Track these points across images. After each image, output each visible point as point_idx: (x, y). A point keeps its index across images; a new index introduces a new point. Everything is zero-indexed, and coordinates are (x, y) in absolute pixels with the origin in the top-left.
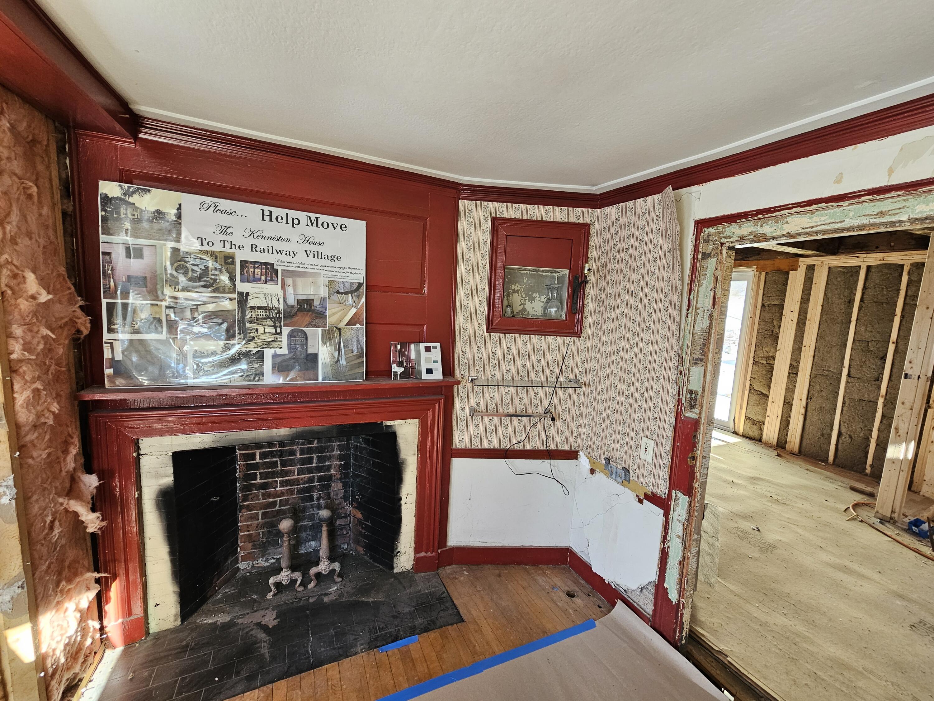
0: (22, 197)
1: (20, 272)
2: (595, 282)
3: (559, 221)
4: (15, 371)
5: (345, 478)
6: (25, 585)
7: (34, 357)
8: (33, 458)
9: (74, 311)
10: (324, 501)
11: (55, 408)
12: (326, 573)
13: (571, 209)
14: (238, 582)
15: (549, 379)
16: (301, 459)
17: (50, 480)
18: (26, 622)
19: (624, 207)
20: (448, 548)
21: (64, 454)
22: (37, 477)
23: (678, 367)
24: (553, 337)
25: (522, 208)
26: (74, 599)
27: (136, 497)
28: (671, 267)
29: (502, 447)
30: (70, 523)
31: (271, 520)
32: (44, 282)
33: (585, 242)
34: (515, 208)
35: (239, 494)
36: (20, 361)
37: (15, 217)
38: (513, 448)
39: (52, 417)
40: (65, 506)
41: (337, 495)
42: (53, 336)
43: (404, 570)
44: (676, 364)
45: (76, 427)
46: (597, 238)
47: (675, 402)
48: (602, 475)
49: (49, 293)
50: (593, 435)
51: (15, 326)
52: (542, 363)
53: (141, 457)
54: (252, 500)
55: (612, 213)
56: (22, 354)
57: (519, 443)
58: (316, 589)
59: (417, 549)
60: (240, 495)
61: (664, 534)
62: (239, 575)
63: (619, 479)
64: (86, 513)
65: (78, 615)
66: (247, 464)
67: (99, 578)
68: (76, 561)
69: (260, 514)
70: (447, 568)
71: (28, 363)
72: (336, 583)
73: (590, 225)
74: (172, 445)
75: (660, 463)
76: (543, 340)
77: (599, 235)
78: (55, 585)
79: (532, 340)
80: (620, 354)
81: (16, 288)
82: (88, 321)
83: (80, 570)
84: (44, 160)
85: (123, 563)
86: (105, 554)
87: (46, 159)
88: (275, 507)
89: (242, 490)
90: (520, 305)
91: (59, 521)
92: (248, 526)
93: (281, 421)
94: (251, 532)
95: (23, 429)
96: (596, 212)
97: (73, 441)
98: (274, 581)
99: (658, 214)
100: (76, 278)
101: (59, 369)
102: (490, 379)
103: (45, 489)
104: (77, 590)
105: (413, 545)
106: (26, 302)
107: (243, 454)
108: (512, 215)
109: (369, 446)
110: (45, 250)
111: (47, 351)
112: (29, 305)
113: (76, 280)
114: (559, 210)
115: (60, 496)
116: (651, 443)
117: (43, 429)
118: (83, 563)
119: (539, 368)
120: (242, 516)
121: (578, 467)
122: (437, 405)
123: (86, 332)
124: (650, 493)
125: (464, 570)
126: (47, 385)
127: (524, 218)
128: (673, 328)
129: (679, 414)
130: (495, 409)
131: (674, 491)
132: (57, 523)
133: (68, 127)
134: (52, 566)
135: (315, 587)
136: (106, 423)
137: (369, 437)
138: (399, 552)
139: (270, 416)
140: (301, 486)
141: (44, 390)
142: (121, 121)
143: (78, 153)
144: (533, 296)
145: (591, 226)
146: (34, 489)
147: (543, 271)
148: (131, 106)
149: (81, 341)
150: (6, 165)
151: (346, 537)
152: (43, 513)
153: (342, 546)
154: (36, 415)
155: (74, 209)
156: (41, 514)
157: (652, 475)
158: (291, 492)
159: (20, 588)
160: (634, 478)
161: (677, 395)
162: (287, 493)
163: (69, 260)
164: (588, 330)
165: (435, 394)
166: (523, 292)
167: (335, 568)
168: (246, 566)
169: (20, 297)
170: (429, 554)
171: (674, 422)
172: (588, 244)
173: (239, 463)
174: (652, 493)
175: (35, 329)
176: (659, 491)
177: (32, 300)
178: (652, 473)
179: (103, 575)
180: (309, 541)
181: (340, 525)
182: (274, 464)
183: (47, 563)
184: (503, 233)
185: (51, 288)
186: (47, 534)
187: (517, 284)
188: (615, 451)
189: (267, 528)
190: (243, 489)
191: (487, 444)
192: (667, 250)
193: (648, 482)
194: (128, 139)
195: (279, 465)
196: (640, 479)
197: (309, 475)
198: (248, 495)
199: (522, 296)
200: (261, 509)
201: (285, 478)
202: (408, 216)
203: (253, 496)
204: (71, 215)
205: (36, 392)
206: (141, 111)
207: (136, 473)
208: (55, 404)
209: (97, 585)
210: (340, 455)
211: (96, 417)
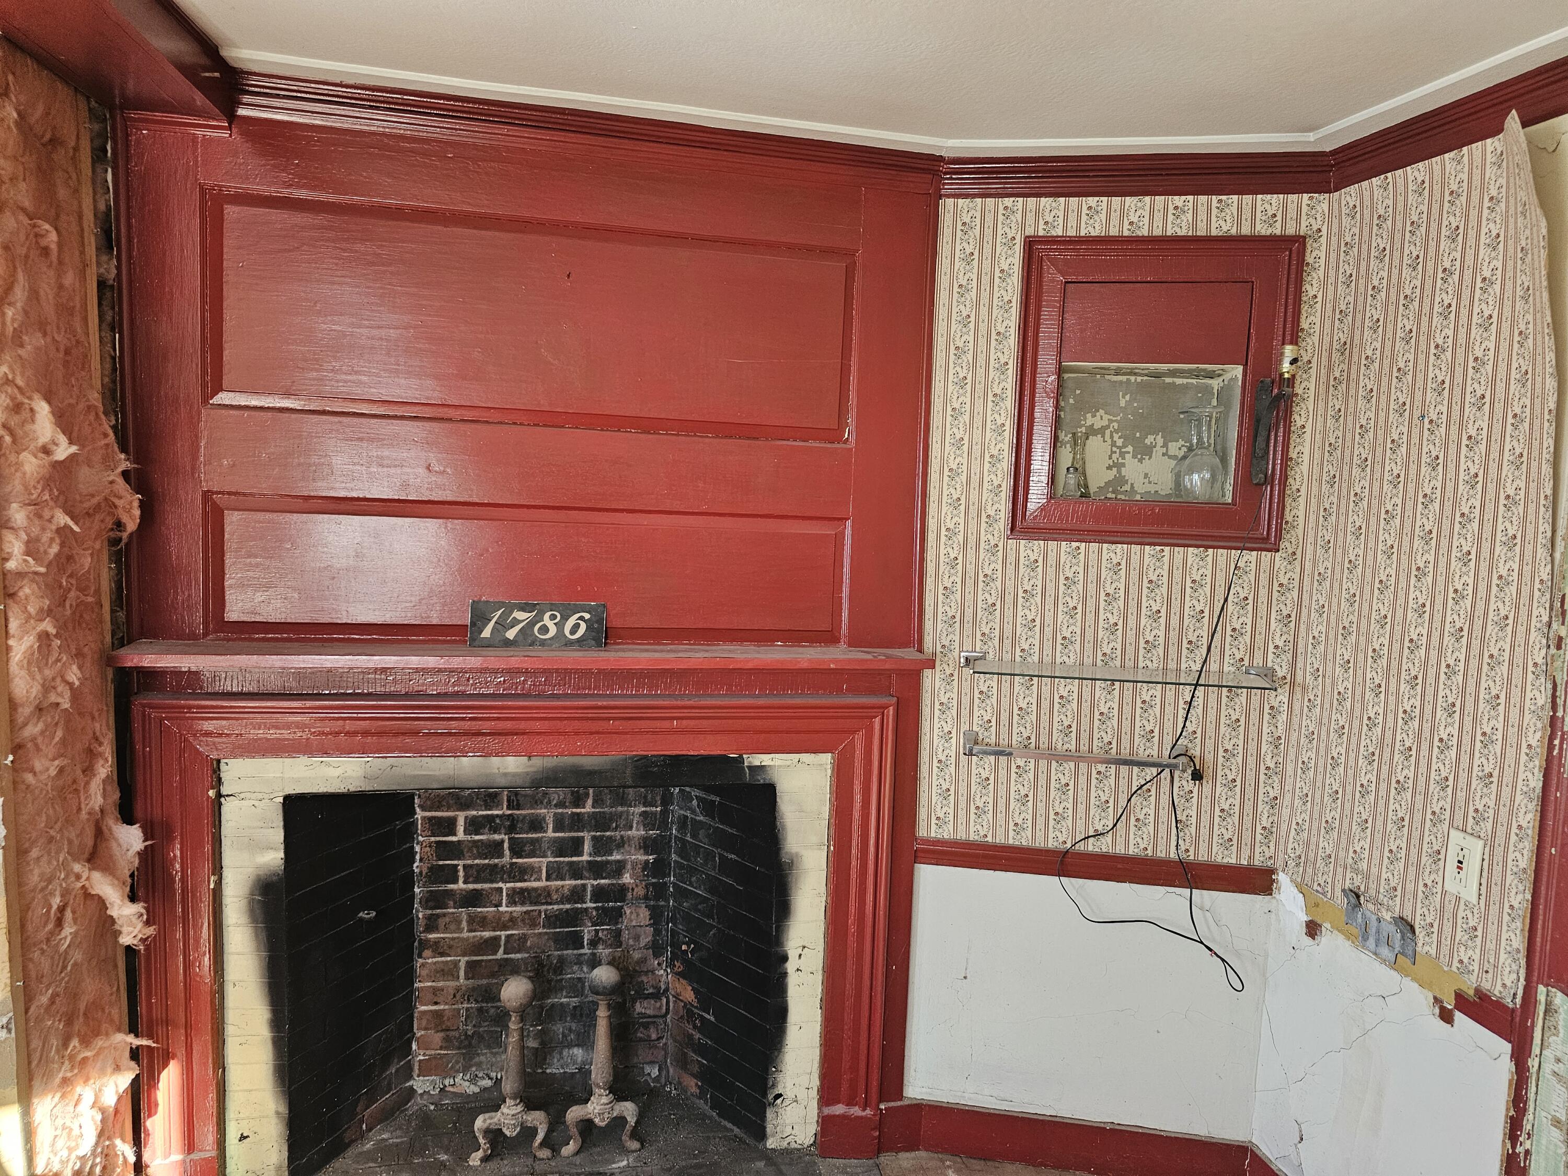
0: (33, 254)
1: (26, 401)
2: (1322, 395)
3: (1214, 232)
4: (12, 595)
5: (657, 898)
6: (12, 1026)
7: (42, 570)
8: (35, 774)
9: (112, 482)
10: (607, 951)
11: (74, 675)
12: (603, 1124)
13: (1248, 198)
14: (409, 1122)
15: (1183, 666)
16: (556, 840)
17: (59, 824)
18: (14, 1103)
19: (1401, 182)
20: (905, 1102)
21: (86, 776)
22: (39, 814)
23: (1549, 625)
24: (1196, 551)
25: (1109, 206)
26: (92, 1081)
27: (212, 886)
28: (1530, 341)
29: (1051, 844)
30: (90, 920)
31: (485, 982)
32: (63, 420)
33: (1292, 287)
34: (1090, 208)
35: (417, 911)
36: (20, 575)
37: (19, 294)
38: (1081, 847)
39: (68, 694)
40: (83, 882)
41: (637, 938)
42: (76, 528)
43: (793, 1145)
44: (1545, 619)
45: (108, 725)
46: (1326, 275)
47: (1544, 728)
48: (1340, 938)
49: (71, 442)
50: (1315, 825)
51: (14, 505)
52: (1162, 621)
53: (222, 800)
54: (446, 930)
55: (1367, 202)
56: (25, 561)
57: (1097, 835)
58: (578, 1160)
59: (827, 1095)
60: (420, 915)
61: (1512, 1113)
62: (412, 1107)
63: (1385, 952)
64: (118, 901)
65: (99, 1117)
66: (437, 842)
67: (138, 1047)
68: (96, 1005)
69: (462, 965)
70: (903, 1155)
71: (33, 581)
72: (627, 1152)
73: (1304, 238)
74: (282, 778)
75: (1502, 904)
76: (1166, 559)
77: (1333, 263)
78: (60, 1042)
79: (1135, 559)
80: (1389, 594)
81: (20, 432)
82: (136, 504)
83: (104, 1026)
84: (70, 177)
85: (183, 1031)
86: (149, 1004)
87: (74, 176)
88: (495, 953)
89: (426, 903)
90: (1109, 468)
91: (74, 912)
92: (435, 991)
93: (509, 738)
94: (442, 1007)
95: (20, 710)
96: (1323, 202)
97: (101, 749)
98: (485, 1126)
99: (1494, 192)
100: (117, 416)
101: (83, 598)
102: (1018, 659)
103: (51, 840)
104: (99, 1065)
105: (816, 1082)
106: (34, 460)
107: (430, 819)
108: (1079, 228)
109: (714, 819)
110: (68, 358)
111: (63, 560)
112: (39, 466)
113: (117, 420)
114: (1215, 204)
115: (76, 859)
116: (1476, 848)
117: (53, 717)
118: (110, 1013)
119: (1154, 632)
120: (423, 965)
121: (1273, 915)
122: (877, 721)
123: (131, 525)
124: (1471, 992)
125: (949, 1167)
126: (62, 627)
127: (1114, 232)
128: (1537, 512)
129: (1556, 762)
130: (1033, 740)
131: (1542, 989)
132: (68, 914)
133: (112, 109)
134: (58, 1000)
135: (578, 1153)
136: (162, 720)
137: (713, 798)
138: (780, 1095)
139: (486, 727)
140: (556, 907)
141: (57, 636)
142: (203, 86)
143: (128, 160)
144: (1148, 441)
145: (1309, 242)
146: (34, 835)
147: (1173, 373)
148: (225, 53)
149: (123, 544)
150: (8, 192)
151: (656, 1047)
152: (47, 886)
153: (647, 1069)
154: (43, 685)
155: (119, 275)
156: (42, 890)
157: (1479, 940)
158: (530, 920)
159: (5, 1030)
160: (1427, 948)
161: (1549, 706)
162: (523, 920)
163: (106, 380)
164: (1300, 531)
165: (871, 692)
166: (1117, 431)
167: (625, 1114)
168: (428, 1087)
169: (24, 450)
170: (856, 1111)
171: (1541, 784)
172: (1299, 292)
173: (421, 838)
174: (1478, 991)
175: (47, 514)
176: (1499, 987)
177: (43, 455)
178: (1479, 933)
179: (144, 1042)
180: (570, 1046)
181: (644, 1016)
182: (495, 849)
183: (50, 991)
184: (1053, 276)
185: (75, 434)
186: (52, 933)
187: (1102, 412)
188: (1374, 870)
189: (477, 1001)
190: (427, 901)
191: (1011, 833)
192: (1519, 292)
193: (1466, 961)
194: (217, 120)
195: (507, 852)
196: (1445, 950)
197: (573, 882)
198: (438, 916)
199: (1114, 444)
200: (464, 955)
201: (519, 885)
202: (810, 249)
203: (447, 920)
204: (112, 286)
205: (44, 637)
206: (240, 59)
207: (213, 834)
208: (74, 667)
209: (133, 1064)
210: (645, 839)
211: (144, 706)
